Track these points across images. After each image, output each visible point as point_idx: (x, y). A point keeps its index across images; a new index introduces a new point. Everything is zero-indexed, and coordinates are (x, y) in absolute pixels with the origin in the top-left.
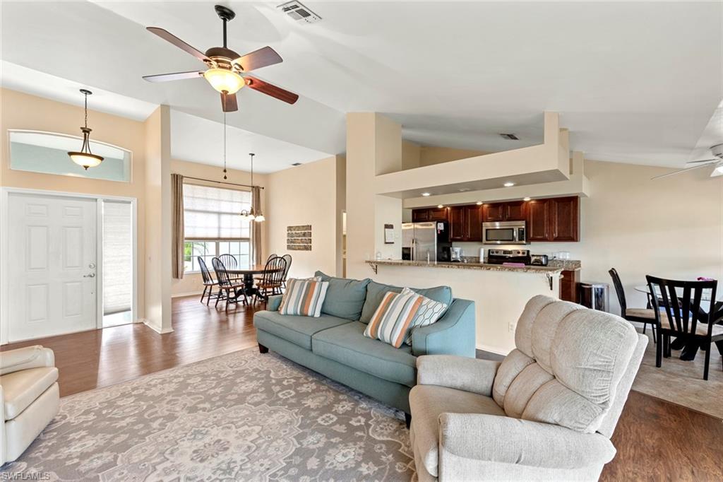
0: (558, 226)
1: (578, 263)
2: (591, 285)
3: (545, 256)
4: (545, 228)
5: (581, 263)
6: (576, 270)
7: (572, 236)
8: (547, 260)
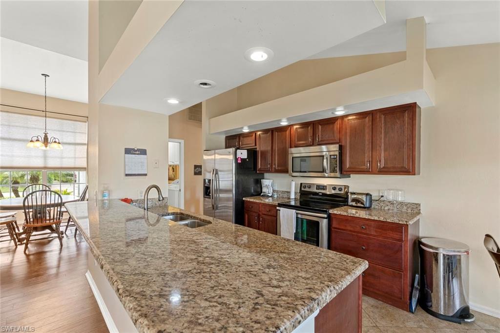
0: (385, 150)
1: (415, 209)
2: (437, 249)
3: (367, 194)
4: (366, 155)
5: (422, 208)
6: (411, 222)
7: (406, 166)
8: (371, 201)
